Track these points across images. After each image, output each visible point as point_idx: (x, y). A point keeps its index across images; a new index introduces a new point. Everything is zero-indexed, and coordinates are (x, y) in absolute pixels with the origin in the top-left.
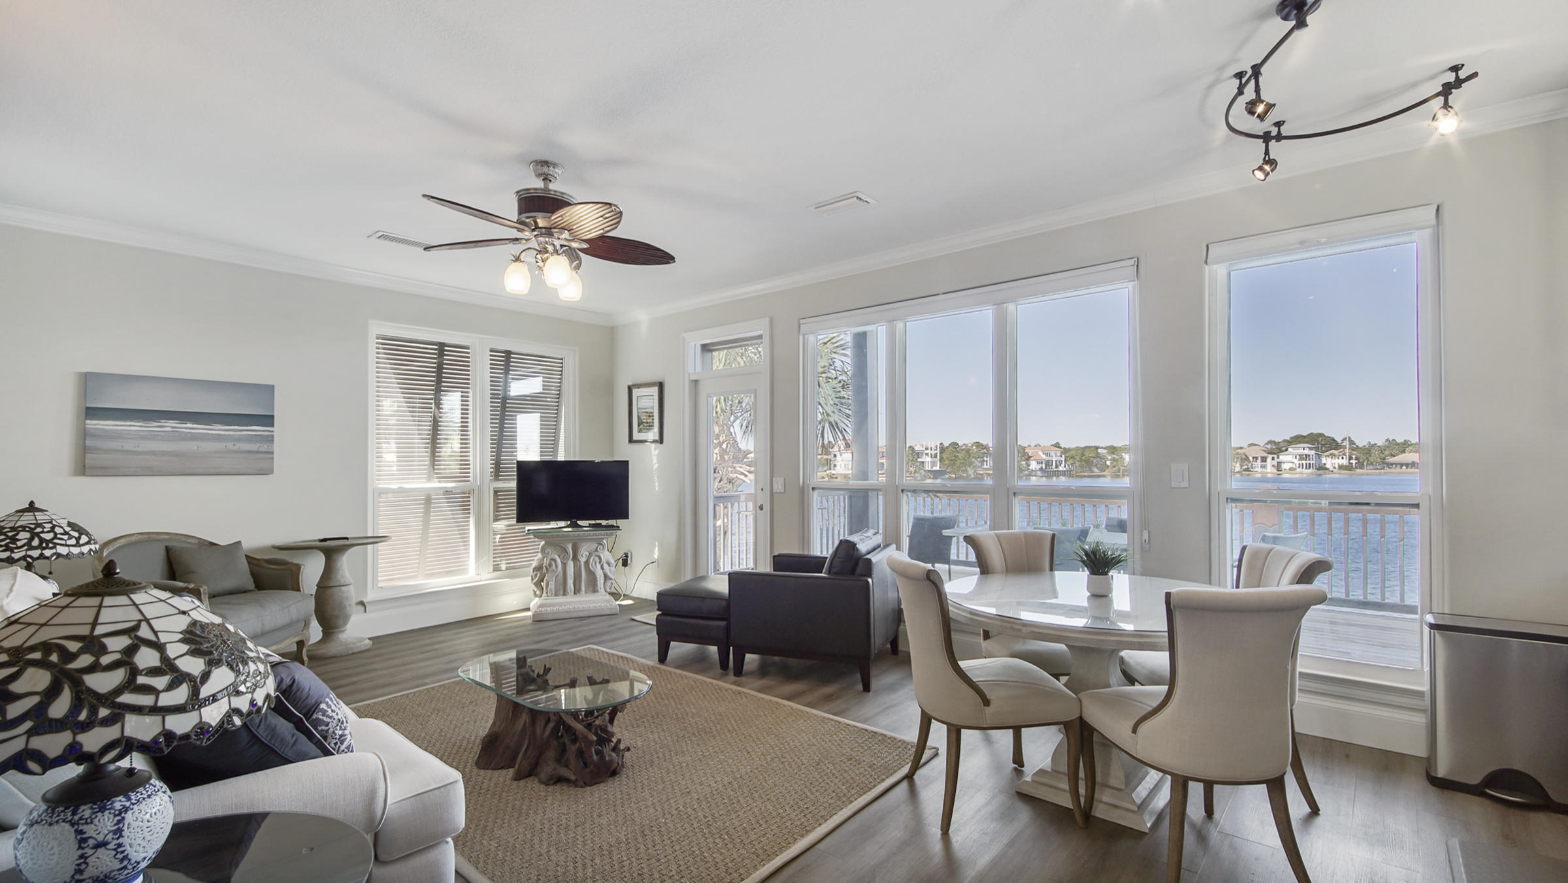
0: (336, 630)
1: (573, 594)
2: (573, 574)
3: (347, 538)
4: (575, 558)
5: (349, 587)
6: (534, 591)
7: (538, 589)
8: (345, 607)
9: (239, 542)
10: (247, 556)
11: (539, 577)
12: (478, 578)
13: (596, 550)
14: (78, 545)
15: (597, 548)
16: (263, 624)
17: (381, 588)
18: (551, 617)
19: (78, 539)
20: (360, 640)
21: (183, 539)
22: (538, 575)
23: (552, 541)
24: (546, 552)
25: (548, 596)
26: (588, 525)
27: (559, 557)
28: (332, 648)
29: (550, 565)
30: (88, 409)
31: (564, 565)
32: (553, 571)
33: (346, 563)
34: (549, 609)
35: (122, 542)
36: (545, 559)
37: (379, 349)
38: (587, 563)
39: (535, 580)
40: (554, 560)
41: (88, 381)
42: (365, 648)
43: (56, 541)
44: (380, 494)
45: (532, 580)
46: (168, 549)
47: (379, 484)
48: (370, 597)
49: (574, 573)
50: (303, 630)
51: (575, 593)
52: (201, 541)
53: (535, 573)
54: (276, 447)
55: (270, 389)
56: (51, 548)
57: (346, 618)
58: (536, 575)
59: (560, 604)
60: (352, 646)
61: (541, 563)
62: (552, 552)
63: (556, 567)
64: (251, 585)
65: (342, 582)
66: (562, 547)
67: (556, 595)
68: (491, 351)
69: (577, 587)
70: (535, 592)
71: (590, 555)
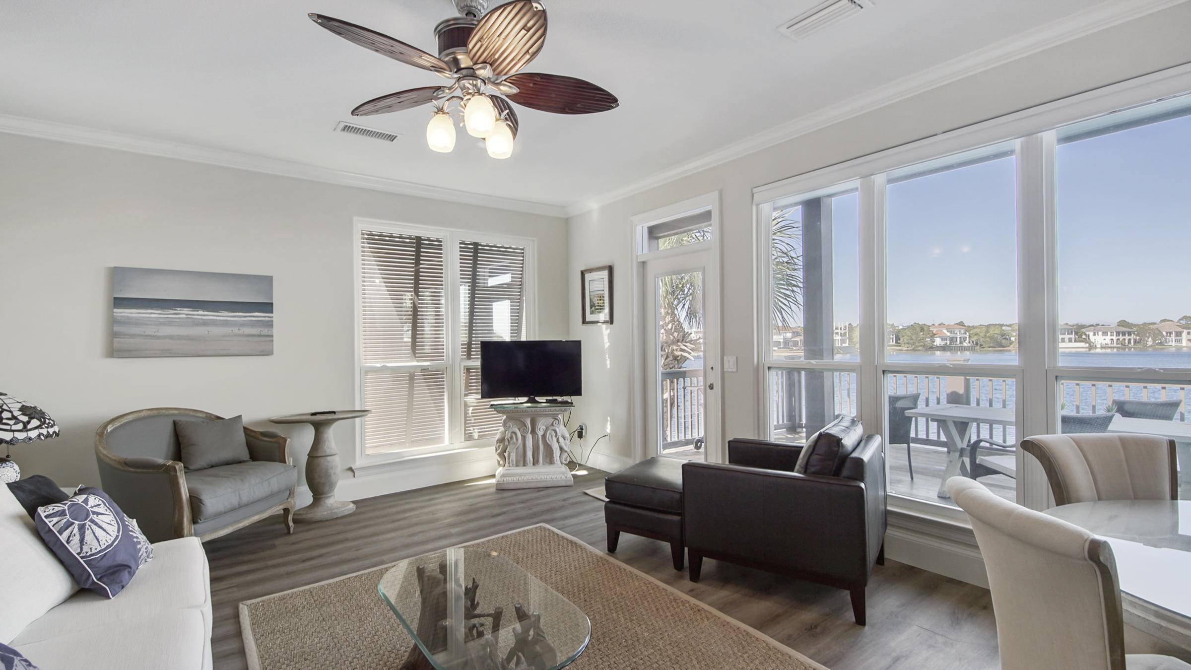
0: (324, 496)
1: (532, 464)
2: (532, 447)
3: (334, 412)
4: (533, 432)
5: (333, 457)
6: (498, 460)
7: (502, 459)
8: (330, 476)
9: (240, 417)
10: (244, 428)
11: (502, 448)
12: (452, 447)
13: (552, 425)
15: (553, 422)
16: (240, 498)
17: (368, 455)
18: (512, 487)
20: (344, 504)
21: (191, 413)
22: (501, 447)
23: (513, 416)
24: (508, 425)
25: (509, 466)
26: (545, 401)
27: (519, 430)
28: (320, 513)
29: (511, 438)
30: (115, 299)
31: (524, 438)
32: (514, 443)
33: (332, 434)
34: (510, 479)
35: (130, 417)
36: (507, 432)
37: (364, 243)
38: (544, 436)
39: (499, 451)
40: (515, 433)
41: (117, 275)
42: (348, 513)
44: (367, 372)
45: (496, 450)
46: (175, 424)
47: (366, 363)
48: (358, 463)
49: (533, 446)
50: (288, 499)
51: (533, 464)
52: (208, 415)
53: (498, 444)
54: (275, 331)
55: (269, 280)
57: (332, 486)
58: (499, 446)
59: (521, 475)
60: (336, 511)
61: (503, 436)
62: (512, 425)
63: (517, 439)
64: (244, 454)
65: (328, 452)
66: (521, 421)
67: (517, 466)
68: (460, 243)
69: (536, 459)
70: (499, 462)
71: (547, 429)
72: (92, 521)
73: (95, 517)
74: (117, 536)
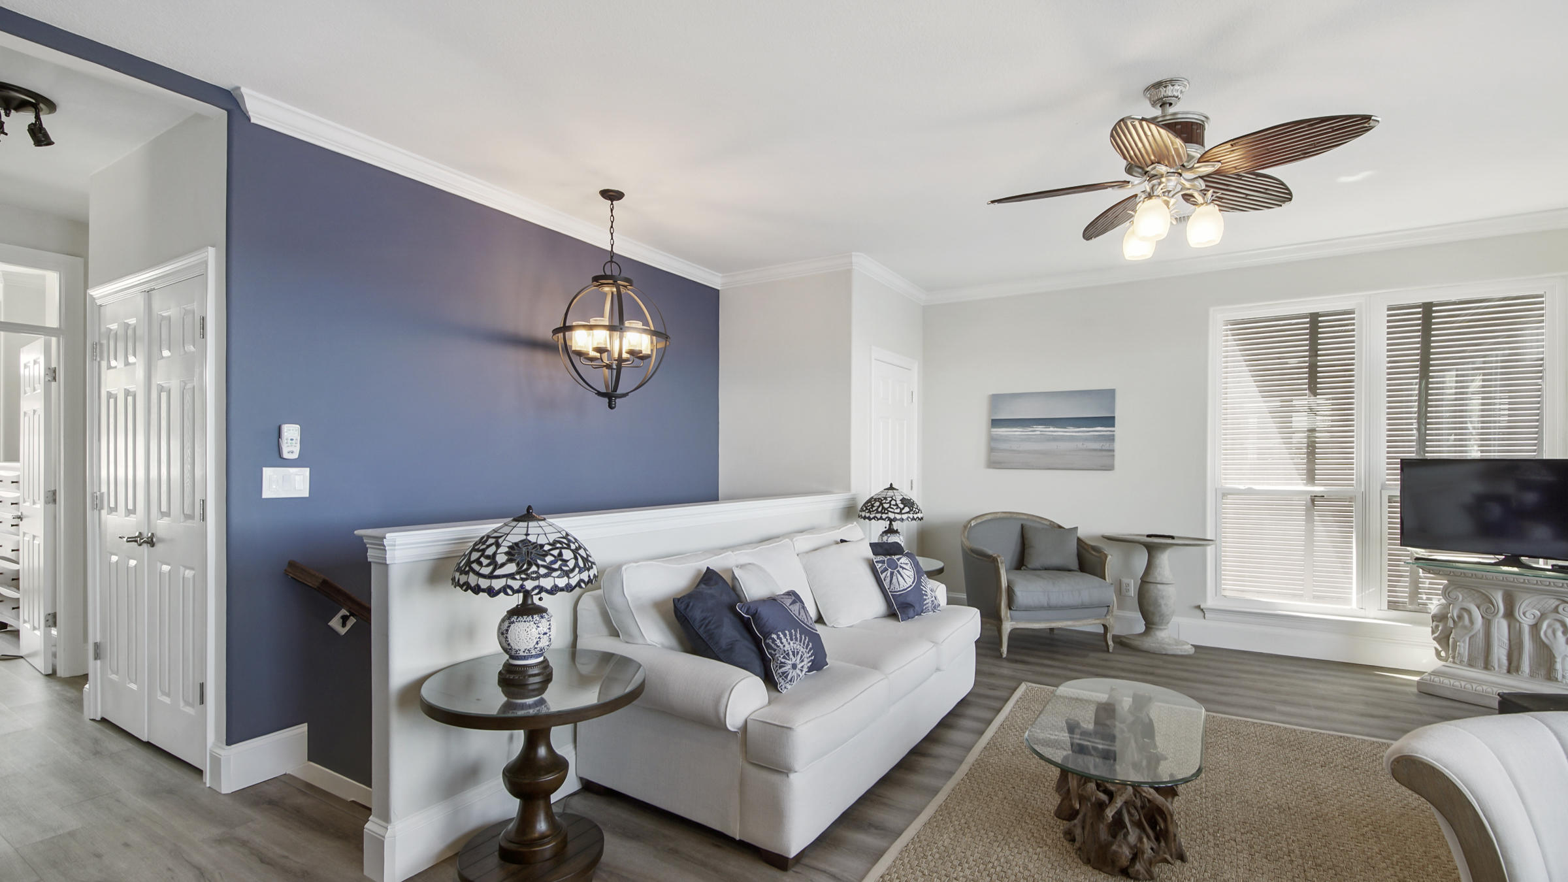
0: (1154, 626)
1: (1505, 671)
2: (1506, 641)
3: (1172, 537)
4: (1510, 614)
5: (1166, 586)
6: (1436, 649)
7: (1444, 649)
8: (1160, 606)
9: (1076, 528)
10: (1079, 539)
11: (1442, 630)
12: (1362, 613)
13: (1556, 610)
14: (900, 513)
15: (1557, 607)
17: (1225, 596)
18: (1448, 694)
19: (902, 509)
20: (1178, 642)
21: (1038, 520)
22: (1440, 628)
23: (1457, 579)
24: (1453, 595)
25: (1454, 662)
26: (1550, 567)
27: (1478, 608)
28: (1149, 643)
29: (1460, 617)
30: (992, 420)
31: (1488, 624)
32: (1465, 627)
33: (1166, 562)
34: (1446, 681)
35: (989, 517)
36: (1451, 605)
38: (1535, 628)
39: (1436, 635)
40: (1469, 612)
41: (996, 400)
42: (1180, 653)
43: (889, 509)
44: (1224, 495)
45: (1433, 632)
46: (1022, 526)
47: (1226, 483)
48: (1210, 602)
49: (1510, 640)
50: (1106, 616)
51: (1509, 671)
52: (1052, 523)
53: (1434, 623)
54: (1117, 445)
55: (1112, 393)
56: (886, 513)
57: (1165, 620)
58: (1437, 627)
59: (1471, 681)
60: (1166, 646)
61: (1444, 611)
62: (1463, 596)
63: (1472, 622)
64: (1073, 563)
65: (1159, 579)
66: (1483, 594)
67: (1470, 665)
69: (1514, 664)
70: (1438, 653)
71: (1543, 616)
72: (898, 571)
73: (901, 570)
74: (911, 586)
